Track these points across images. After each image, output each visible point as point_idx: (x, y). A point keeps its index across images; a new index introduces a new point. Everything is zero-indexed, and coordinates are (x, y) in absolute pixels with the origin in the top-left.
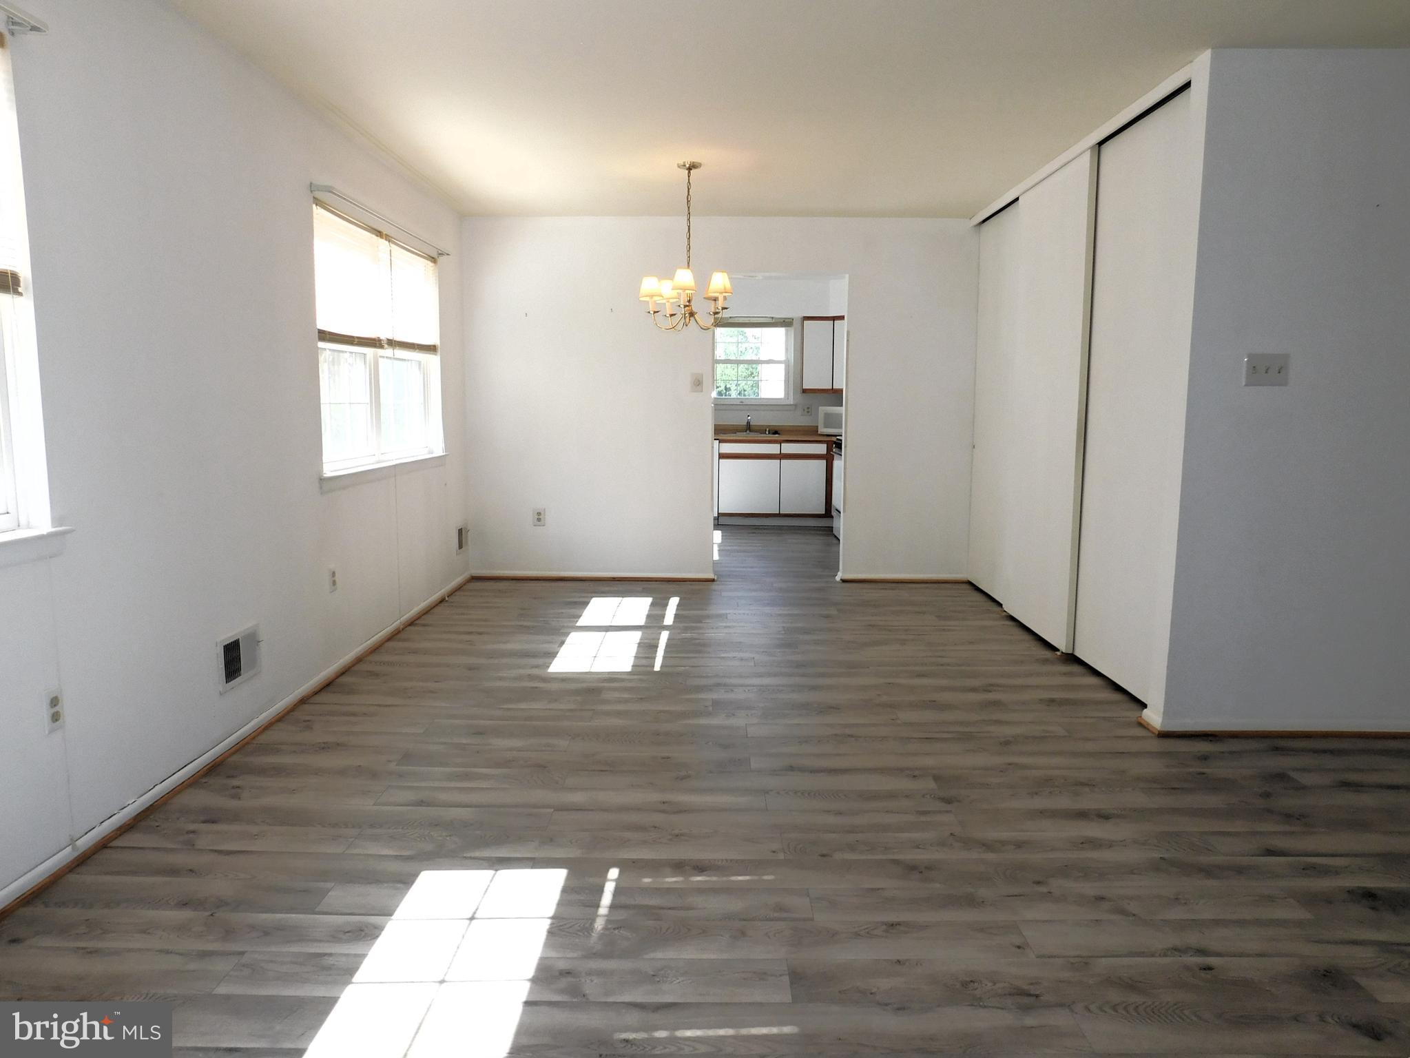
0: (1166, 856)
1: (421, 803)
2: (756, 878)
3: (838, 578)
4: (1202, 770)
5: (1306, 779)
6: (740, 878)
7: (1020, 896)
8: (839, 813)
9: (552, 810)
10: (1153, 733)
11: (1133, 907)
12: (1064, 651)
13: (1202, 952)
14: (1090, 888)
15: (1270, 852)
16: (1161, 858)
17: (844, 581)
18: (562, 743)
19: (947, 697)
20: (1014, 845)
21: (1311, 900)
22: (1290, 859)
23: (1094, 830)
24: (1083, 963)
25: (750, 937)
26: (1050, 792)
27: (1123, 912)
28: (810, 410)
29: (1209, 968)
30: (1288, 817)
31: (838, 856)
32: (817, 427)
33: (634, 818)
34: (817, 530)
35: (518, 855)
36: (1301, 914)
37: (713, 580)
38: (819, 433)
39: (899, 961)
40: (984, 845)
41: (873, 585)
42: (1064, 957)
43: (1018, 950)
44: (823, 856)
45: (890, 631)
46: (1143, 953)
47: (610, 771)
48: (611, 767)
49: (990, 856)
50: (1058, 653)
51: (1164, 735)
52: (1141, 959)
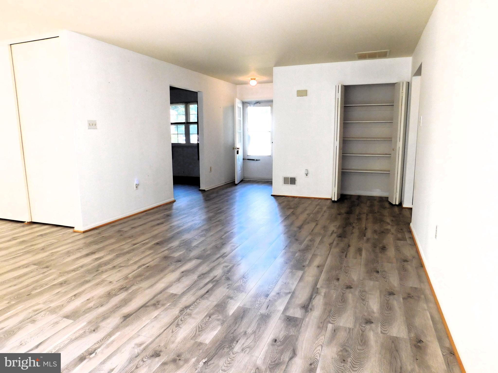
4: (102, 236)
5: (125, 229)
7: (97, 275)
8: (15, 285)
10: (81, 233)
11: (122, 265)
12: (28, 221)
13: (144, 265)
14: (110, 266)
15: (134, 244)
16: (116, 255)
20: (80, 267)
21: (151, 248)
22: (140, 244)
23: (95, 256)
24: (126, 278)
25: (38, 319)
26: (73, 254)
27: (121, 267)
30: (130, 237)
31: (34, 292)
36: (151, 252)
39: (88, 300)
40: (73, 271)
42: (122, 279)
43: (110, 283)
44: (28, 295)
46: (135, 270)
49: (78, 272)
50: (26, 223)
51: (85, 232)
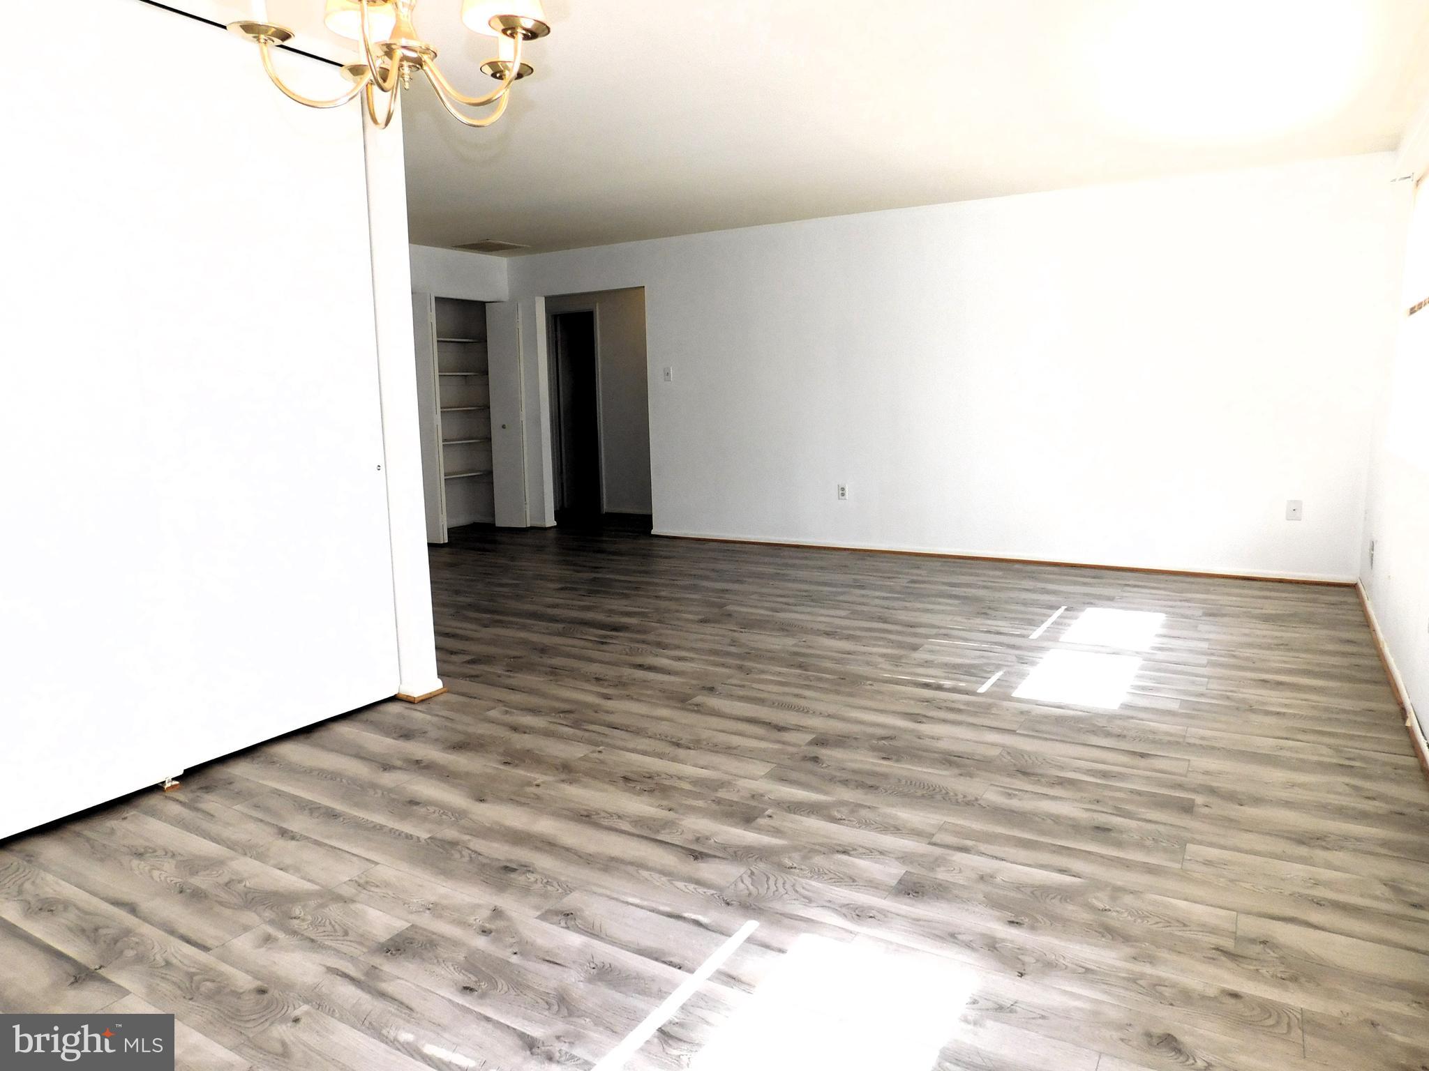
1: (1143, 755)
9: (1018, 732)
18: (992, 796)
33: (951, 716)
35: (1050, 708)
47: (951, 755)
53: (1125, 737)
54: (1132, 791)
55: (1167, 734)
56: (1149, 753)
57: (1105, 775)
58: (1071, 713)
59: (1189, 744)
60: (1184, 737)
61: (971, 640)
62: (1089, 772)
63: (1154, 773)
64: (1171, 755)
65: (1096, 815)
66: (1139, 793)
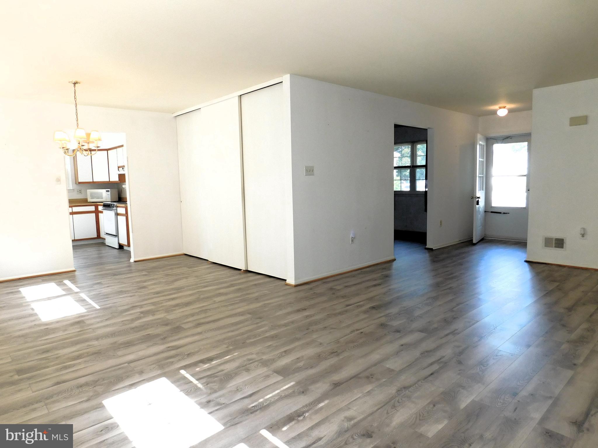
0: (329, 313)
2: (232, 355)
3: (132, 260)
4: (314, 292)
5: (338, 287)
6: (227, 357)
7: (307, 333)
8: (232, 331)
9: (127, 364)
10: (293, 286)
12: (244, 270)
13: (357, 330)
14: (320, 326)
15: (348, 306)
17: (135, 262)
19: (222, 291)
20: (291, 323)
21: (365, 312)
22: (353, 305)
23: (306, 313)
24: (337, 342)
25: (252, 369)
26: (284, 308)
27: (333, 328)
28: (81, 191)
29: (362, 333)
30: (343, 297)
31: (248, 341)
32: (87, 199)
34: (96, 245)
36: (366, 316)
37: (75, 271)
38: (88, 201)
40: (284, 325)
41: (149, 261)
42: (332, 342)
43: (321, 345)
44: (243, 343)
45: (176, 275)
46: (346, 335)
48: (129, 344)
49: (289, 327)
50: (242, 271)
51: (296, 286)
52: (347, 337)
53: (78, 387)
54: (48, 367)
55: (58, 401)
56: (56, 386)
57: (66, 368)
58: (121, 385)
59: (41, 402)
60: (46, 405)
61: (277, 400)
62: (74, 365)
63: (45, 378)
64: (45, 390)
65: (53, 354)
66: (45, 368)
